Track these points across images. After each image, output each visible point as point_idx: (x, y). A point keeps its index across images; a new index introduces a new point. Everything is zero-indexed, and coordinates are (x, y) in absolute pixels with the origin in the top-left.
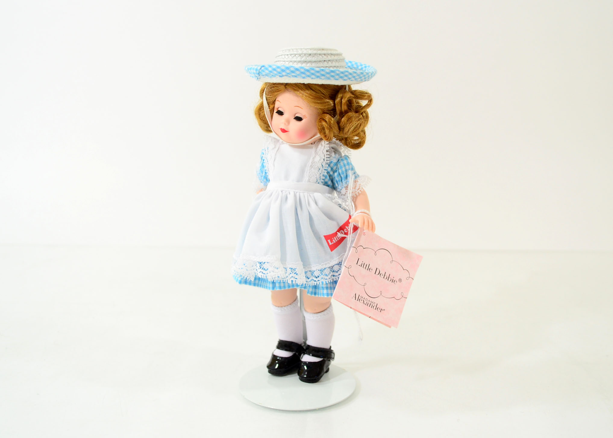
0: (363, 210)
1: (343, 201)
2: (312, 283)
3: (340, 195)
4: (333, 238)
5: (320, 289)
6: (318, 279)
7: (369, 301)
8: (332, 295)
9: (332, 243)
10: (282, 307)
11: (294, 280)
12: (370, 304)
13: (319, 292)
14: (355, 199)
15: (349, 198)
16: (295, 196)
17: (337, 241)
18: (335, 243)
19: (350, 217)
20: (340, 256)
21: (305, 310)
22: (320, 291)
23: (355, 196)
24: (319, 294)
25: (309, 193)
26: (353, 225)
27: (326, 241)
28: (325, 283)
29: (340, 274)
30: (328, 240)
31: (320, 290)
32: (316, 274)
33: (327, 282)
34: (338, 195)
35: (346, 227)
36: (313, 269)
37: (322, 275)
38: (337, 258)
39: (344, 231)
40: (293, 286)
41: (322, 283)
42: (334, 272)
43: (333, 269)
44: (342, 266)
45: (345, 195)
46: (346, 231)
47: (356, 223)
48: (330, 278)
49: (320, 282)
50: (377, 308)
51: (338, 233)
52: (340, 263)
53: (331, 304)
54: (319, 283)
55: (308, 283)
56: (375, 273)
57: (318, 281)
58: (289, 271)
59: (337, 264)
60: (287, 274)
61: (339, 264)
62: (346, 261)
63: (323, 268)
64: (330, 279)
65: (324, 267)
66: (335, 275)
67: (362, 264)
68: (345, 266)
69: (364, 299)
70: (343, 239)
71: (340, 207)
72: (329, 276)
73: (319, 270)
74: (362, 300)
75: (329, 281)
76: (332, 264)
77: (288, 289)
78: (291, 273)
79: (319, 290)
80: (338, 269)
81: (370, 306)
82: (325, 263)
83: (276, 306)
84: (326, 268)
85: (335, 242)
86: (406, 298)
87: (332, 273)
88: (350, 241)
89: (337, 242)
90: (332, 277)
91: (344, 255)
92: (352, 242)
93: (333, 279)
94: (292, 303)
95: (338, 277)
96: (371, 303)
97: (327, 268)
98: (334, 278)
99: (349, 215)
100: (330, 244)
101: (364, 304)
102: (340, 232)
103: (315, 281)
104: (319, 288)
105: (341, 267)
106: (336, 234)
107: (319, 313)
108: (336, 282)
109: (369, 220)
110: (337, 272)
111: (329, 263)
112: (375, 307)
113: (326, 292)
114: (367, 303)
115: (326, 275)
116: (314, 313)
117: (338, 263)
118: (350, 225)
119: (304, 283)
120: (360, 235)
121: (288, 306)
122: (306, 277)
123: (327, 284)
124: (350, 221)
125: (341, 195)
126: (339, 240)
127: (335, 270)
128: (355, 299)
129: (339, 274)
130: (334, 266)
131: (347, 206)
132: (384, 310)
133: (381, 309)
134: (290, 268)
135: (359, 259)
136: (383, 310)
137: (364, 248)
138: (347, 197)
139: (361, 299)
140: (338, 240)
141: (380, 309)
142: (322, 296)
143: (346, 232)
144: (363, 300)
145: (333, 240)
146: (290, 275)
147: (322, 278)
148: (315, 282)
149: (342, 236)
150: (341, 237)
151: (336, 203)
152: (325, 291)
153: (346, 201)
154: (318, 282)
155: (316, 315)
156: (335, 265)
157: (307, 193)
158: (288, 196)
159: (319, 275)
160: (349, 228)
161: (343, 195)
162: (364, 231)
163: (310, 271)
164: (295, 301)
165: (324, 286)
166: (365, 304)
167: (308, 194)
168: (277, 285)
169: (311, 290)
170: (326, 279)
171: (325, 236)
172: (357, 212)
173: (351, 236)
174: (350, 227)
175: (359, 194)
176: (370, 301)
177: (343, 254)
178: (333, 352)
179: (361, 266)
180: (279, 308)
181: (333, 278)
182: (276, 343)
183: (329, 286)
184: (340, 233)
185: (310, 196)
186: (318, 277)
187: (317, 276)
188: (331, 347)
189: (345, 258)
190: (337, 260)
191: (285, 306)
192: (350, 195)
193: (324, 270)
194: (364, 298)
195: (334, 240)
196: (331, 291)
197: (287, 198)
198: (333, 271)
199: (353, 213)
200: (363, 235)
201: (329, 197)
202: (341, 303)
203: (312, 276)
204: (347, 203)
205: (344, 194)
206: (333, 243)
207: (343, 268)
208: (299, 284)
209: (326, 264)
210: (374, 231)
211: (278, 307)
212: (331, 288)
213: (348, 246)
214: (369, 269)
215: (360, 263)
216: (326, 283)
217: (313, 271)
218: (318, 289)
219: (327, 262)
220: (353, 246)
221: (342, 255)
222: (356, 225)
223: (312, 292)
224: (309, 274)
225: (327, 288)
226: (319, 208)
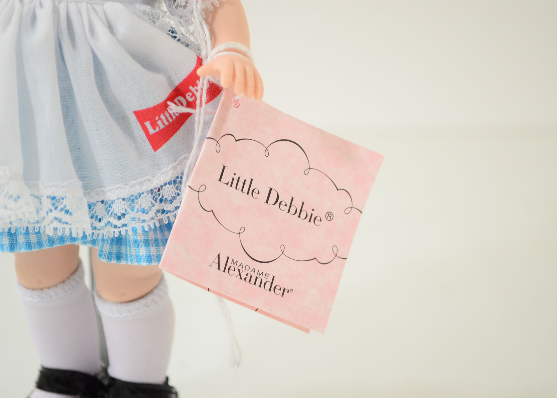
0: (231, 45)
1: (180, 22)
2: (108, 232)
3: (174, 7)
4: (157, 118)
5: (130, 246)
6: (123, 221)
7: (254, 270)
8: (159, 258)
9: (154, 128)
10: (42, 289)
11: (60, 226)
12: (257, 278)
13: (128, 253)
14: (210, 15)
15: (195, 14)
16: (56, 11)
17: (167, 123)
18: (163, 129)
19: (200, 62)
20: (177, 162)
21: (100, 297)
22: (131, 251)
23: (211, 8)
24: (129, 259)
25: (91, 4)
26: (209, 82)
27: (139, 126)
28: (140, 231)
29: (177, 208)
30: (146, 121)
31: (130, 249)
32: (118, 209)
33: (146, 229)
34: (169, 6)
35: (191, 88)
36: (109, 196)
37: (133, 209)
38: (171, 166)
39: (185, 98)
40: (62, 239)
41: (134, 230)
42: (163, 203)
43: (159, 195)
44: (183, 185)
45: (185, 7)
46: (191, 97)
47: (214, 78)
48: (153, 218)
49: (129, 229)
50: (273, 288)
51: (169, 103)
52: (179, 179)
53: (162, 279)
54: (127, 231)
55: (99, 232)
56: (267, 202)
57: (124, 225)
58: (47, 204)
59: (170, 183)
60: (43, 213)
61: (175, 182)
62: (193, 174)
63: (135, 195)
64: (153, 221)
65: (138, 190)
66: (165, 209)
67: (233, 179)
68: (189, 187)
69: (240, 268)
70: (184, 117)
71: (172, 36)
72: (152, 214)
73: (124, 199)
74: (235, 270)
75: (152, 227)
76: (155, 183)
77: (48, 247)
78: (53, 208)
79: (128, 248)
80: (173, 195)
81: (255, 284)
82: (139, 180)
83: (27, 288)
84: (143, 193)
85: (162, 126)
86: (346, 259)
87: (158, 206)
88: (202, 122)
89: (167, 127)
90: (159, 214)
91: (186, 158)
92: (207, 124)
93: (160, 221)
94: (68, 278)
95: (174, 213)
96: (258, 276)
97: (145, 194)
98: (164, 217)
99: (196, 58)
100: (152, 131)
101: (241, 278)
102: (176, 101)
103: (115, 227)
104: (128, 244)
105: (180, 190)
106: (164, 106)
107: (133, 303)
108: (169, 226)
109: (248, 69)
110: (171, 202)
111: (149, 180)
112: (268, 286)
113: (144, 254)
114: (249, 276)
115: (143, 211)
116: (121, 303)
117: (173, 180)
118: (200, 83)
119: (87, 234)
120: (226, 108)
121: (56, 286)
122: (92, 217)
123: (147, 232)
124: (199, 72)
125: (177, 7)
126: (174, 121)
127: (165, 197)
128: (219, 268)
129: (176, 206)
130: (162, 186)
131: (192, 34)
132: (292, 290)
133: (284, 289)
134: (48, 197)
135: (224, 167)
136: (288, 292)
137: (236, 139)
138: (192, 12)
139: (232, 268)
140: (171, 120)
141: (280, 289)
142: (135, 264)
143: (190, 100)
144: (239, 270)
145: (157, 121)
146: (49, 214)
147: (134, 219)
148: (115, 230)
149: (181, 112)
150: (177, 115)
151: (161, 28)
152: (142, 251)
153: (187, 22)
154: (123, 230)
155: (125, 307)
156: (165, 184)
157: (87, 3)
158: (39, 11)
159: (126, 210)
160: (197, 90)
161: (181, 6)
162: (237, 98)
163: (102, 202)
164: (77, 273)
165: (140, 238)
166: (243, 278)
167: (89, 5)
168: (21, 239)
169: (107, 248)
170: (144, 221)
171: (137, 113)
172: (216, 49)
173: (202, 112)
174: (199, 88)
175: (220, 4)
176: (256, 272)
177: (184, 156)
178: (174, 391)
179: (231, 186)
180: (36, 292)
181: (161, 217)
182: (35, 376)
183: (151, 236)
184: (176, 104)
185: (95, 10)
186: (124, 215)
187: (119, 214)
188: (167, 379)
189: (189, 167)
190: (170, 173)
191: (49, 288)
192: (198, 7)
193: (137, 199)
194: (241, 265)
195: (159, 123)
196: (158, 251)
197: (34, 18)
198: (161, 201)
199: (207, 53)
200: (234, 106)
201: (144, 13)
202: (184, 279)
203: (108, 213)
204: (191, 28)
205: (183, 4)
206: (157, 129)
207: (185, 191)
208: (74, 235)
209: (141, 183)
210: (262, 95)
211: (33, 289)
212: (157, 243)
213: (197, 134)
214: (251, 192)
215: (227, 177)
216: (144, 231)
217: (110, 202)
218: (126, 245)
219: (145, 178)
220: (208, 136)
221: (181, 158)
222: (215, 82)
223: (110, 254)
224: (100, 210)
225: (147, 243)
226: (118, 40)
